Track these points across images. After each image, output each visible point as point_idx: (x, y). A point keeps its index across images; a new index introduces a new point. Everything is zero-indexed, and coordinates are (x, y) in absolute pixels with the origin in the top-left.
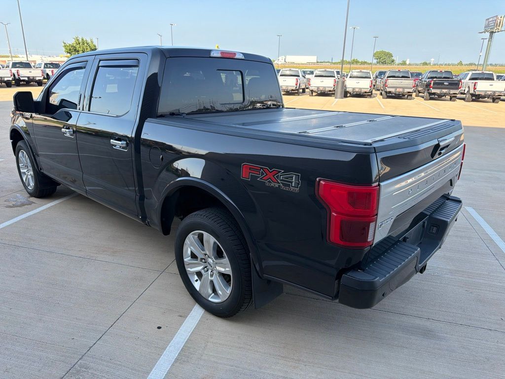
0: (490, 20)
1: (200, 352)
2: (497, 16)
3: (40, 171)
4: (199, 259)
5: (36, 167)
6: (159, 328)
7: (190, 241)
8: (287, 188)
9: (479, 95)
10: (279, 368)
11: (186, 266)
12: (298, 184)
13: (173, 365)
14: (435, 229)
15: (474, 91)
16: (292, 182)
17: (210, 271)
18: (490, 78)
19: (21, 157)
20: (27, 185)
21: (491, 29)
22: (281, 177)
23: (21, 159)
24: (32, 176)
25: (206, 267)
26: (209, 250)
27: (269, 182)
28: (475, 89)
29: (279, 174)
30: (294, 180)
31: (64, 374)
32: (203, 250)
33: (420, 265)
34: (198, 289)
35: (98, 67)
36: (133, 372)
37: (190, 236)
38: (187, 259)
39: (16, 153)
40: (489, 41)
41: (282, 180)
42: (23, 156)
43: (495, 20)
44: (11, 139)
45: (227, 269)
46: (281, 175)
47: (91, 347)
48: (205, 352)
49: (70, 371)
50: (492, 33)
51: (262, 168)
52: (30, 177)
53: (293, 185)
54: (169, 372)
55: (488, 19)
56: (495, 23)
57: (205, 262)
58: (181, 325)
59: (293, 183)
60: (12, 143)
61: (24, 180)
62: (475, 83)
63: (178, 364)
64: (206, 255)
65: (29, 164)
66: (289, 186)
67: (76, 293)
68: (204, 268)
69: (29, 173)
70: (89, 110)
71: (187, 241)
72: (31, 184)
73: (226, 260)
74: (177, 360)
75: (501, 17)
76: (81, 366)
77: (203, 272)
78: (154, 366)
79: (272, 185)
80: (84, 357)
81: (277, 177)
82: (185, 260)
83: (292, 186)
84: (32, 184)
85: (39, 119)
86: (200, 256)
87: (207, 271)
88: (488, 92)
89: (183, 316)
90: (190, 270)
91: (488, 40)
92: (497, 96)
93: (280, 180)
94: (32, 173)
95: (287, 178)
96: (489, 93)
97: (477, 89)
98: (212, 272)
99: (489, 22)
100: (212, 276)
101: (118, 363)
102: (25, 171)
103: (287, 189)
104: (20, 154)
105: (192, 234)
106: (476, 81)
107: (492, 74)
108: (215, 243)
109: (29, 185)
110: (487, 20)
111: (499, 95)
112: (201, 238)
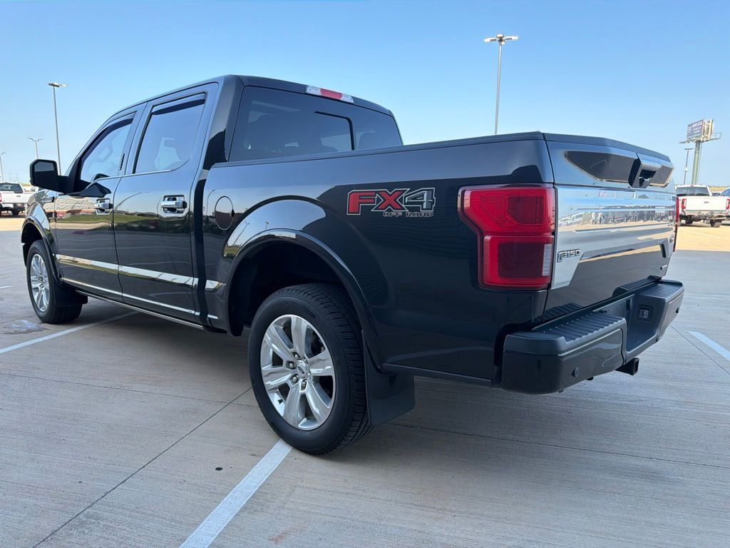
0: (694, 126)
1: (283, 499)
2: (702, 120)
3: (58, 279)
4: (284, 363)
5: (53, 273)
6: (219, 469)
7: (271, 335)
8: (416, 213)
9: (691, 216)
10: (410, 519)
11: (264, 379)
12: (432, 203)
13: (237, 515)
14: (646, 312)
15: (683, 211)
16: (422, 203)
17: (301, 380)
18: (703, 193)
19: (34, 265)
20: (38, 306)
21: (696, 137)
22: (407, 198)
23: (34, 268)
24: (47, 292)
25: (295, 375)
26: (300, 345)
27: (389, 210)
28: (683, 208)
29: (404, 195)
30: (425, 199)
31: (60, 526)
32: (290, 347)
33: (628, 352)
34: (282, 414)
35: (151, 114)
36: (173, 523)
37: (272, 327)
38: (266, 368)
39: (28, 262)
40: (695, 153)
41: (408, 203)
42: (37, 263)
43: (701, 126)
44: (23, 242)
45: (327, 367)
46: (405, 197)
47: (107, 493)
48: (291, 499)
49: (71, 523)
50: (699, 142)
51: (376, 192)
52: (44, 293)
53: (424, 207)
54: (230, 525)
55: (692, 125)
56: (701, 130)
57: (294, 368)
58: (253, 466)
59: (425, 204)
60: (24, 247)
61: (35, 298)
62: (683, 200)
63: (245, 514)
64: (295, 353)
65: (45, 273)
66: (418, 209)
67: (94, 427)
68: (291, 378)
69: (43, 289)
70: (134, 172)
71: (267, 337)
72: (45, 304)
73: (325, 354)
74: (244, 509)
75: (709, 122)
76: (88, 516)
77: (290, 384)
78: (207, 516)
79: (393, 214)
80: (95, 505)
81: (401, 200)
82: (263, 368)
83: (423, 209)
84: (46, 302)
85: (64, 203)
86: (286, 357)
87: (297, 382)
88: (702, 212)
89: (258, 455)
90: (270, 383)
91: (694, 150)
92: (717, 217)
93: (405, 204)
94: (47, 286)
95: (415, 199)
96: (705, 213)
97: (687, 209)
98: (304, 381)
99: (692, 129)
100: (303, 388)
101: (149, 512)
102: (38, 285)
103: (416, 215)
104: (33, 262)
105: (275, 323)
106: (684, 197)
107: (706, 188)
108: (308, 330)
109: (42, 305)
110: (689, 126)
111: (719, 216)
112: (287, 327)
